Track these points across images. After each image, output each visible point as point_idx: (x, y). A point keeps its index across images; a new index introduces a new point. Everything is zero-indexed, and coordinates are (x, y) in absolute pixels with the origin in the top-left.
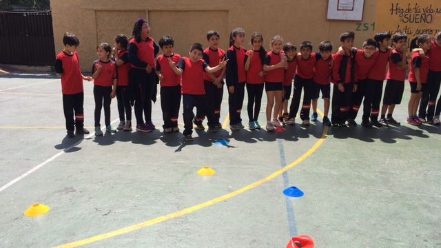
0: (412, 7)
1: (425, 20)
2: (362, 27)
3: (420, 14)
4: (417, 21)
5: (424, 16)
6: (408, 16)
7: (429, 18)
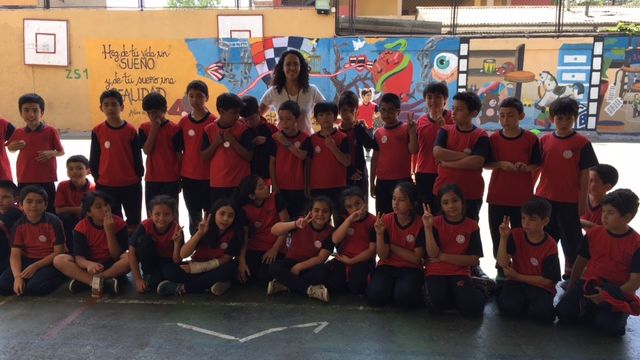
0: (128, 49)
1: (147, 66)
2: (72, 74)
3: (139, 57)
4: (137, 66)
5: (144, 61)
6: (125, 61)
7: (151, 64)
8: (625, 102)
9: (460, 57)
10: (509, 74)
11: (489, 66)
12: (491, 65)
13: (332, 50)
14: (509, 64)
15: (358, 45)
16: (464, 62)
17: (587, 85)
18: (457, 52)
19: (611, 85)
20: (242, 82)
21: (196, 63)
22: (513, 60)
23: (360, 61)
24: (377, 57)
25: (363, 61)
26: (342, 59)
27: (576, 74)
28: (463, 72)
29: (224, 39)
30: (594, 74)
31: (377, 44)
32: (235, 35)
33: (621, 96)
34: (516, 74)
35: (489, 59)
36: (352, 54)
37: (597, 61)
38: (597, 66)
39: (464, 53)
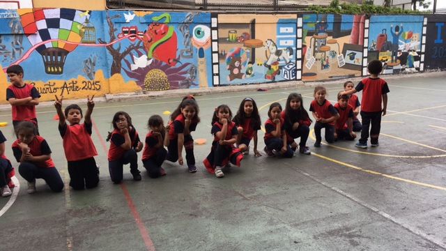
8: (316, 60)
9: (212, 29)
10: (246, 42)
11: (233, 36)
12: (234, 35)
13: (105, 22)
14: (245, 34)
15: (129, 17)
16: (215, 32)
17: (294, 49)
18: (209, 24)
19: (308, 48)
20: (14, 53)
22: (248, 31)
23: (132, 32)
24: (146, 28)
25: (135, 32)
26: (116, 30)
27: (288, 41)
28: (215, 41)
30: (298, 40)
31: (146, 17)
32: (2, 6)
33: (314, 55)
34: (251, 42)
35: (232, 30)
36: (125, 25)
37: (300, 31)
38: (300, 35)
39: (214, 25)
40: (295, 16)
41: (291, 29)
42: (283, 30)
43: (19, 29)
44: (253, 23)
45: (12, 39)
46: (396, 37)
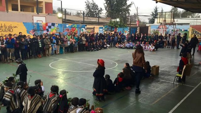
0: (3, 25)
1: (10, 31)
3: (7, 28)
4: (6, 31)
5: (9, 29)
6: (2, 29)
7: (11, 30)
9: (85, 29)
13: (62, 27)
15: (67, 26)
16: (86, 30)
18: (85, 28)
21: (26, 30)
22: (93, 30)
23: (68, 30)
24: (71, 29)
26: (64, 29)
29: (35, 23)
31: (71, 26)
32: (38, 22)
35: (90, 30)
36: (66, 28)
37: (104, 30)
38: (104, 31)
39: (86, 28)
40: (103, 26)
41: (102, 30)
42: (100, 30)
43: (42, 29)
44: (94, 28)
45: (40, 31)
46: (123, 32)
